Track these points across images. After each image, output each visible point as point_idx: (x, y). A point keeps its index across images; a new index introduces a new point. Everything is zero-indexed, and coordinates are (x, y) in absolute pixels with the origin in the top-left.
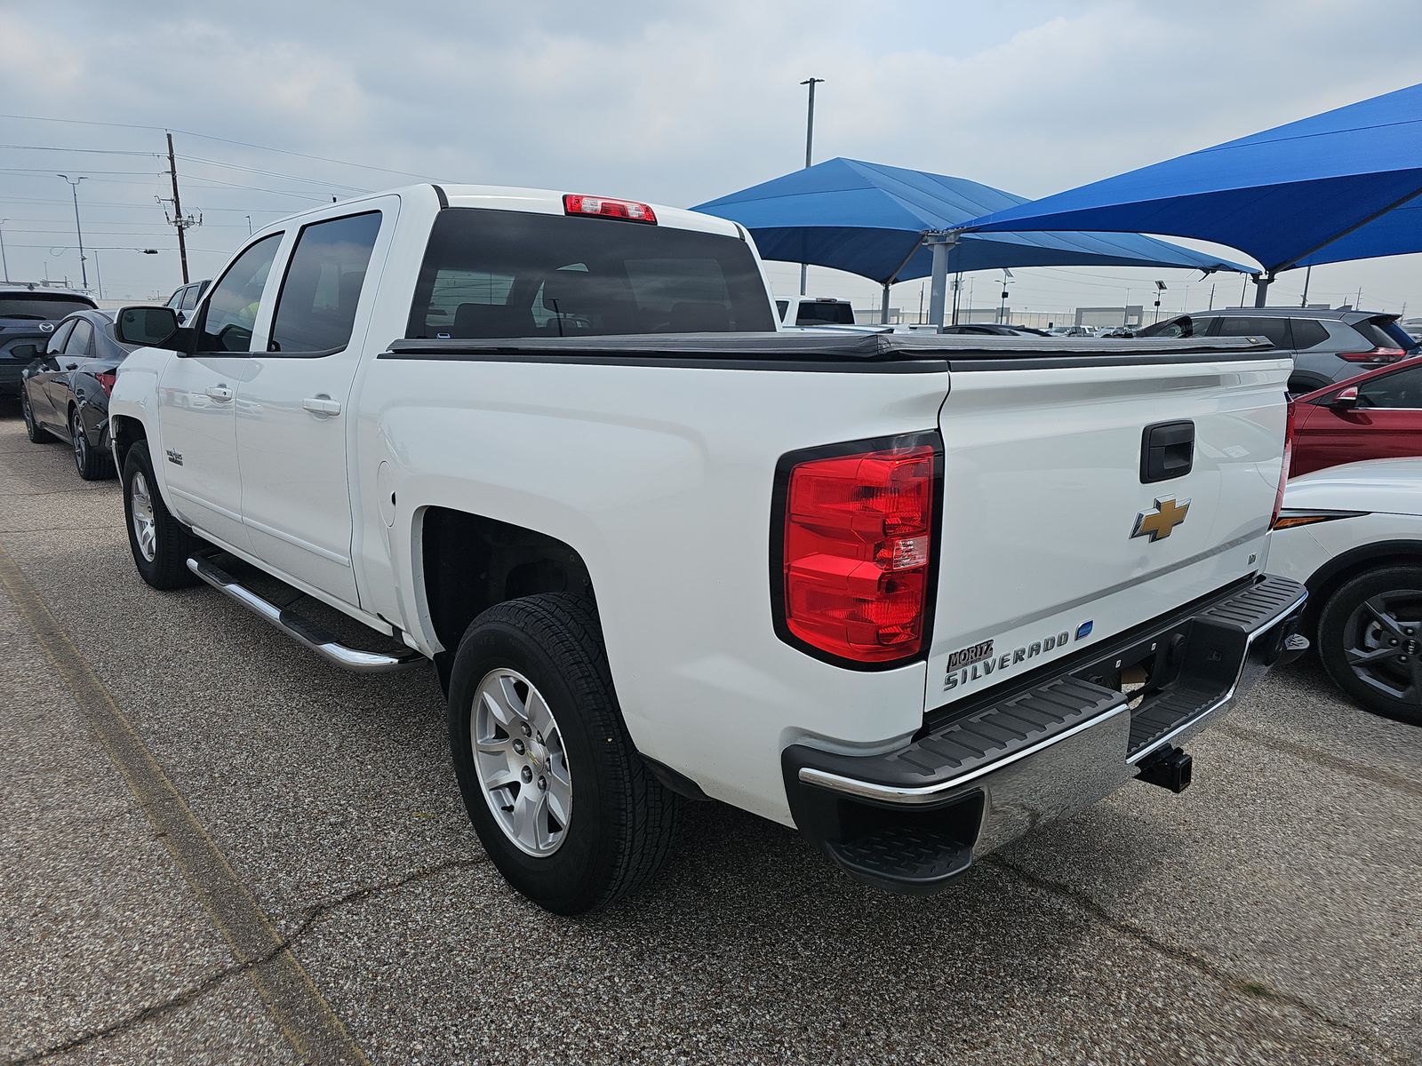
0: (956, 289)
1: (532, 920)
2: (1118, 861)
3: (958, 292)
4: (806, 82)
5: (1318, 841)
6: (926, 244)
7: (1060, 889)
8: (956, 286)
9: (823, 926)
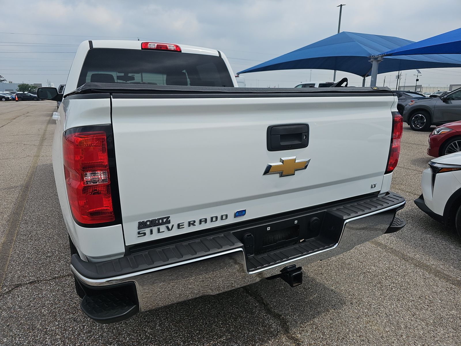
0: (398, 78)
1: (78, 299)
2: (311, 307)
3: (399, 79)
4: (339, 6)
5: (411, 311)
6: (370, 61)
7: (277, 316)
8: (398, 77)
9: (173, 318)
